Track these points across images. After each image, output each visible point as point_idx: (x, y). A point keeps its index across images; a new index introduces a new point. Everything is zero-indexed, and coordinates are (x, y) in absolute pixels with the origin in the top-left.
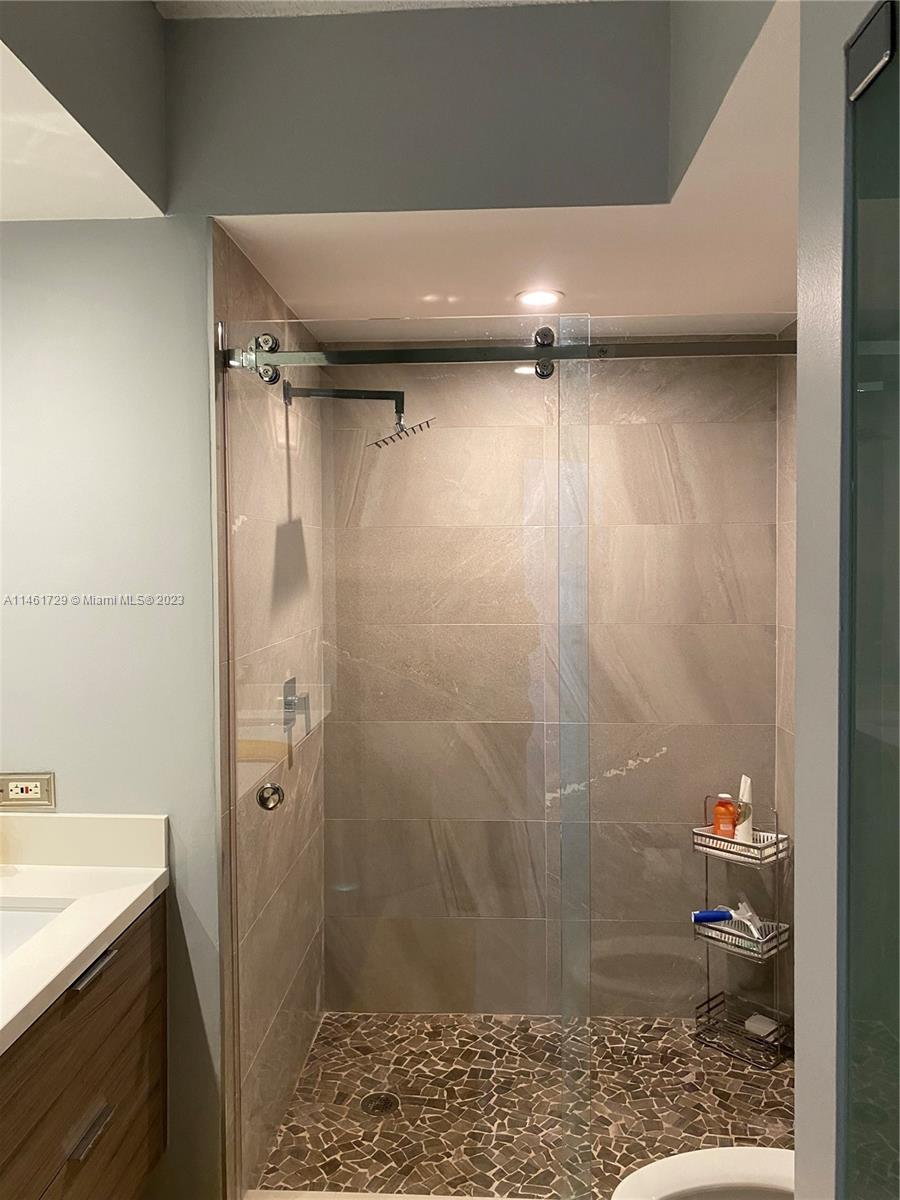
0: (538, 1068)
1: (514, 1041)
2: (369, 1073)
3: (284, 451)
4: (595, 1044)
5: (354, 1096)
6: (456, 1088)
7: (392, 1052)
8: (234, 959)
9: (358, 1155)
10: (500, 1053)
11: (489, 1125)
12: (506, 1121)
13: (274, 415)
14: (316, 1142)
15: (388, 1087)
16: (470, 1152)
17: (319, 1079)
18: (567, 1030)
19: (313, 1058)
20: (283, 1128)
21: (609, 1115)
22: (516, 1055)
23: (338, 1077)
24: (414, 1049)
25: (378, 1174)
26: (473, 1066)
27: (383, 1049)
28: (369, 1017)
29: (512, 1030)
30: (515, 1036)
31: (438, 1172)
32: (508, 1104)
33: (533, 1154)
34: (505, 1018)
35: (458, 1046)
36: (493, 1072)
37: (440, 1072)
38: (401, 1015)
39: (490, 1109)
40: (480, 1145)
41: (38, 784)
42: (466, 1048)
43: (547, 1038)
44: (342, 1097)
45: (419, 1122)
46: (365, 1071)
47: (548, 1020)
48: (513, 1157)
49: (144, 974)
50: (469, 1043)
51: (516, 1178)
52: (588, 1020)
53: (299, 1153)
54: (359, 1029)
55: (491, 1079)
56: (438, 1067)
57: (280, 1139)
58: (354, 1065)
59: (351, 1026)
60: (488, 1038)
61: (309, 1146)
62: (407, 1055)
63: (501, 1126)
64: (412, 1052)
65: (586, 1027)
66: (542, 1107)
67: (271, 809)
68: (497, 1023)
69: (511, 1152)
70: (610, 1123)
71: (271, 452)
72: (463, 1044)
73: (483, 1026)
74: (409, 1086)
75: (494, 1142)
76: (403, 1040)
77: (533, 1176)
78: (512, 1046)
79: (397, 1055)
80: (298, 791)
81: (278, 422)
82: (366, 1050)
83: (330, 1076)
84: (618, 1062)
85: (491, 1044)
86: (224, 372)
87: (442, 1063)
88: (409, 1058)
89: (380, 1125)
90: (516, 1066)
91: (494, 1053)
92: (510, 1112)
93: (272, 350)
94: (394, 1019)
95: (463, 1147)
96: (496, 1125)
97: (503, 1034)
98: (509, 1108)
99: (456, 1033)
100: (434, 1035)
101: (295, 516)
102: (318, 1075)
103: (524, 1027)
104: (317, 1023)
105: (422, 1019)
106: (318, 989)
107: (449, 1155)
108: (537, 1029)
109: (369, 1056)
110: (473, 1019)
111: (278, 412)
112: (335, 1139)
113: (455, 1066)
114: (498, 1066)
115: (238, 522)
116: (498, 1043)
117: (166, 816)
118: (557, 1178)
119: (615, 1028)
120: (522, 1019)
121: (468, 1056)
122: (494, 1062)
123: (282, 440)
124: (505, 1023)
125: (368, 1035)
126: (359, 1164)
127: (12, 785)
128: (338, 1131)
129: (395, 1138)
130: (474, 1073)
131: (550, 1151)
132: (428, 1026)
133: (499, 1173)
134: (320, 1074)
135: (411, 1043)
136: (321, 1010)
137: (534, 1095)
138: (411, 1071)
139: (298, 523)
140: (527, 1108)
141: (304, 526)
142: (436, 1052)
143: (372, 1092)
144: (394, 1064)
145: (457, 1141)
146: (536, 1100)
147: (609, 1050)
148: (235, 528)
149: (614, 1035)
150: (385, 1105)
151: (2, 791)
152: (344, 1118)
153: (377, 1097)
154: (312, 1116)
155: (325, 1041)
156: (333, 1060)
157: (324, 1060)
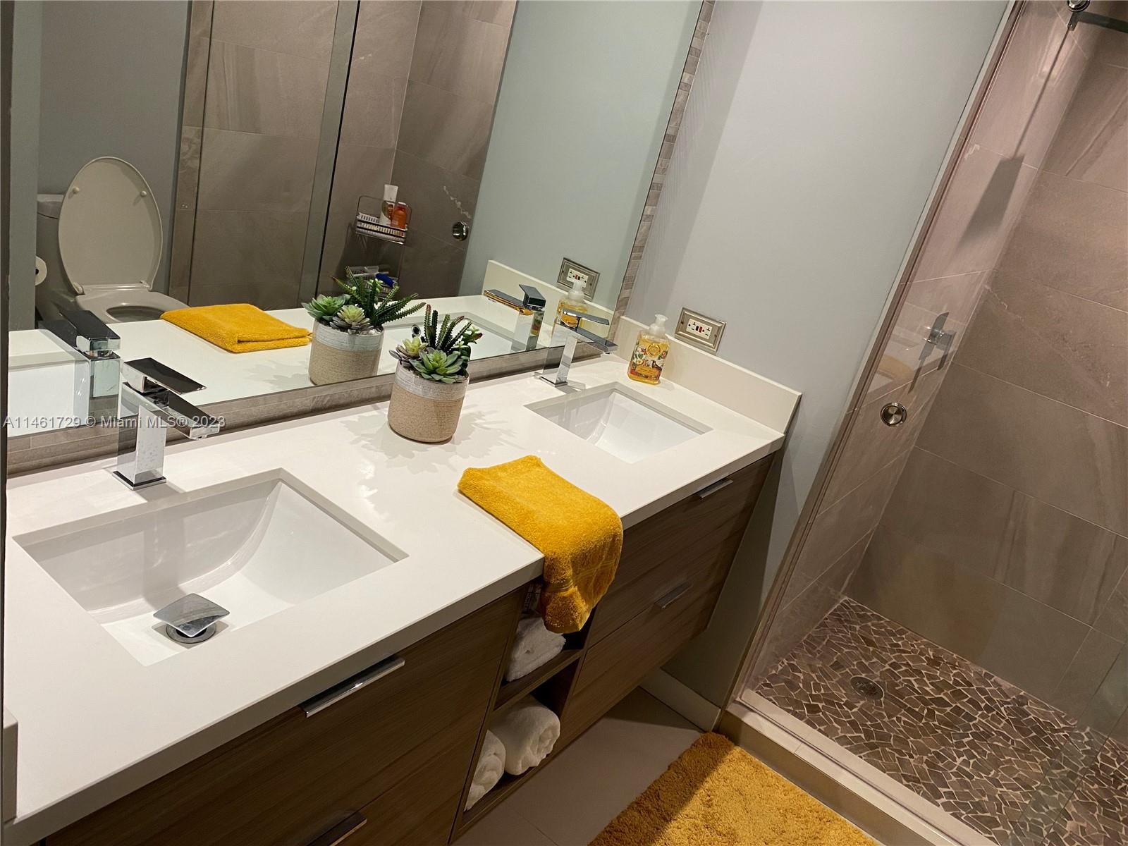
0: (1020, 740)
1: (1005, 706)
2: (866, 660)
3: (1043, 81)
4: (1085, 752)
5: (847, 670)
6: (937, 713)
7: (892, 656)
8: (808, 526)
9: (836, 713)
10: (987, 708)
11: (955, 755)
12: (972, 761)
13: (1053, 40)
14: (807, 685)
15: (878, 679)
16: (931, 764)
17: (824, 643)
18: (1062, 725)
19: (824, 625)
20: (786, 662)
21: (1073, 812)
22: (1003, 718)
23: (840, 650)
24: (910, 663)
25: (848, 735)
26: (958, 705)
27: (884, 649)
28: (883, 619)
29: (1008, 697)
30: (1009, 703)
31: (897, 762)
32: (979, 750)
33: (986, 798)
34: (1006, 685)
35: (951, 683)
36: (976, 718)
37: (928, 693)
38: (910, 632)
39: (961, 745)
40: (941, 764)
41: (711, 328)
42: (958, 688)
43: (1040, 722)
44: (837, 666)
45: (895, 719)
46: (863, 657)
47: (1046, 708)
48: (967, 790)
49: (741, 505)
50: (962, 685)
51: (965, 807)
52: (1088, 729)
53: (792, 685)
54: (869, 624)
55: (971, 723)
56: (927, 689)
57: (780, 668)
58: (856, 648)
59: (864, 618)
60: (983, 692)
61: (801, 685)
62: (904, 665)
63: (966, 763)
64: (908, 665)
65: (1083, 734)
66: (1010, 771)
67: (890, 425)
68: (995, 683)
69: (967, 785)
70: (1071, 819)
72: (956, 683)
73: (983, 679)
74: (897, 688)
75: (954, 770)
76: (904, 652)
77: (980, 814)
78: (1002, 709)
79: (894, 660)
81: (1052, 48)
82: (870, 643)
83: (834, 646)
84: (1102, 778)
85: (983, 697)
87: (932, 687)
88: (904, 668)
89: (862, 702)
90: (1000, 727)
91: (983, 705)
92: (979, 757)
94: (901, 632)
95: (925, 758)
96: (962, 759)
97: (998, 696)
98: (979, 753)
99: (954, 672)
100: (934, 662)
101: (1020, 153)
102: (824, 640)
103: (1021, 701)
104: (837, 601)
105: (927, 645)
107: (911, 756)
108: (1032, 709)
109: (871, 649)
110: (973, 671)
111: (1057, 36)
112: (823, 691)
113: (942, 696)
114: (982, 716)
115: (971, 152)
116: (989, 699)
117: (800, 394)
118: (1001, 828)
119: (1114, 750)
120: (1022, 694)
121: (958, 695)
122: (980, 712)
123: (1046, 69)
124: (1003, 688)
125: (876, 632)
126: (835, 719)
128: (826, 688)
129: (871, 718)
130: (957, 711)
131: (1003, 806)
132: (931, 653)
133: (950, 795)
134: (826, 641)
135: (911, 658)
136: (843, 593)
137: (1007, 758)
138: (902, 678)
139: (1021, 159)
140: (997, 765)
141: (1023, 164)
142: (930, 677)
143: (863, 676)
144: (890, 665)
145: (922, 751)
146: (1007, 762)
147: (1099, 765)
148: (966, 156)
149: (1109, 755)
150: (872, 691)
151: (683, 323)
152: (834, 681)
153: (867, 682)
154: (810, 666)
155: (839, 618)
156: (840, 635)
157: (833, 631)
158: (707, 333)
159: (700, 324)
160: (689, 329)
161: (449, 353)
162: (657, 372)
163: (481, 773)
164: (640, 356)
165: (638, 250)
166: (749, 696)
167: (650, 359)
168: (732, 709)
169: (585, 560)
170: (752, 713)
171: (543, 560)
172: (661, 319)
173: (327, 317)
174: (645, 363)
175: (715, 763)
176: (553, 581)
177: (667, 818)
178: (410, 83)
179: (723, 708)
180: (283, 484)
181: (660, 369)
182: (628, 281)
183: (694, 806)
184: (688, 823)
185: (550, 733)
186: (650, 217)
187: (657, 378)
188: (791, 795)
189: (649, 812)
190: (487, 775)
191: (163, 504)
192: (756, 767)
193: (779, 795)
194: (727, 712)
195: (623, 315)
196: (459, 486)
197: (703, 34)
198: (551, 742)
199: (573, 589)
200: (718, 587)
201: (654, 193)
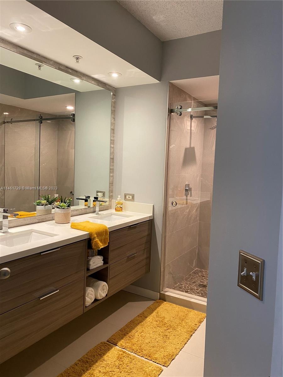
3: (189, 131)
5: (197, 283)
8: (165, 237)
13: (186, 122)
14: (185, 287)
15: (206, 283)
20: (179, 283)
23: (195, 279)
41: (131, 196)
44: (194, 282)
46: (201, 280)
49: (146, 233)
57: (177, 285)
58: (199, 278)
59: (202, 272)
67: (174, 206)
71: (185, 130)
80: (189, 210)
81: (188, 124)
82: (203, 276)
83: (193, 279)
86: (171, 114)
89: (201, 289)
93: (180, 108)
101: (192, 146)
102: (190, 278)
104: (194, 270)
106: (195, 261)
109: (204, 278)
111: (188, 122)
115: (172, 146)
117: (153, 204)
123: (189, 128)
125: (205, 274)
127: (127, 196)
128: (191, 287)
129: (203, 291)
139: (194, 148)
141: (195, 149)
143: (202, 283)
151: (125, 197)
152: (193, 285)
153: (203, 285)
154: (186, 283)
155: (194, 273)
156: (195, 276)
157: (193, 276)
158: (131, 198)
159: (129, 196)
160: (127, 198)
161: (66, 203)
162: (121, 209)
163: (88, 294)
164: (116, 206)
165: (111, 184)
166: (167, 289)
167: (119, 206)
168: (162, 292)
169: (99, 234)
170: (167, 292)
171: (89, 233)
172: (119, 196)
173: (38, 204)
174: (118, 207)
175: (159, 306)
176: (92, 238)
177: (146, 318)
178: (57, 169)
179: (160, 292)
180: (33, 233)
181: (122, 208)
182: (111, 191)
183: (154, 314)
184: (152, 317)
185: (105, 287)
186: (113, 176)
187: (122, 210)
188: (180, 308)
189: (141, 317)
190: (90, 296)
191: (9, 235)
192: (171, 305)
193: (177, 309)
194: (161, 293)
195: (112, 199)
196: (71, 227)
197: (114, 137)
198: (106, 290)
199: (97, 239)
200: (149, 258)
201: (112, 171)
